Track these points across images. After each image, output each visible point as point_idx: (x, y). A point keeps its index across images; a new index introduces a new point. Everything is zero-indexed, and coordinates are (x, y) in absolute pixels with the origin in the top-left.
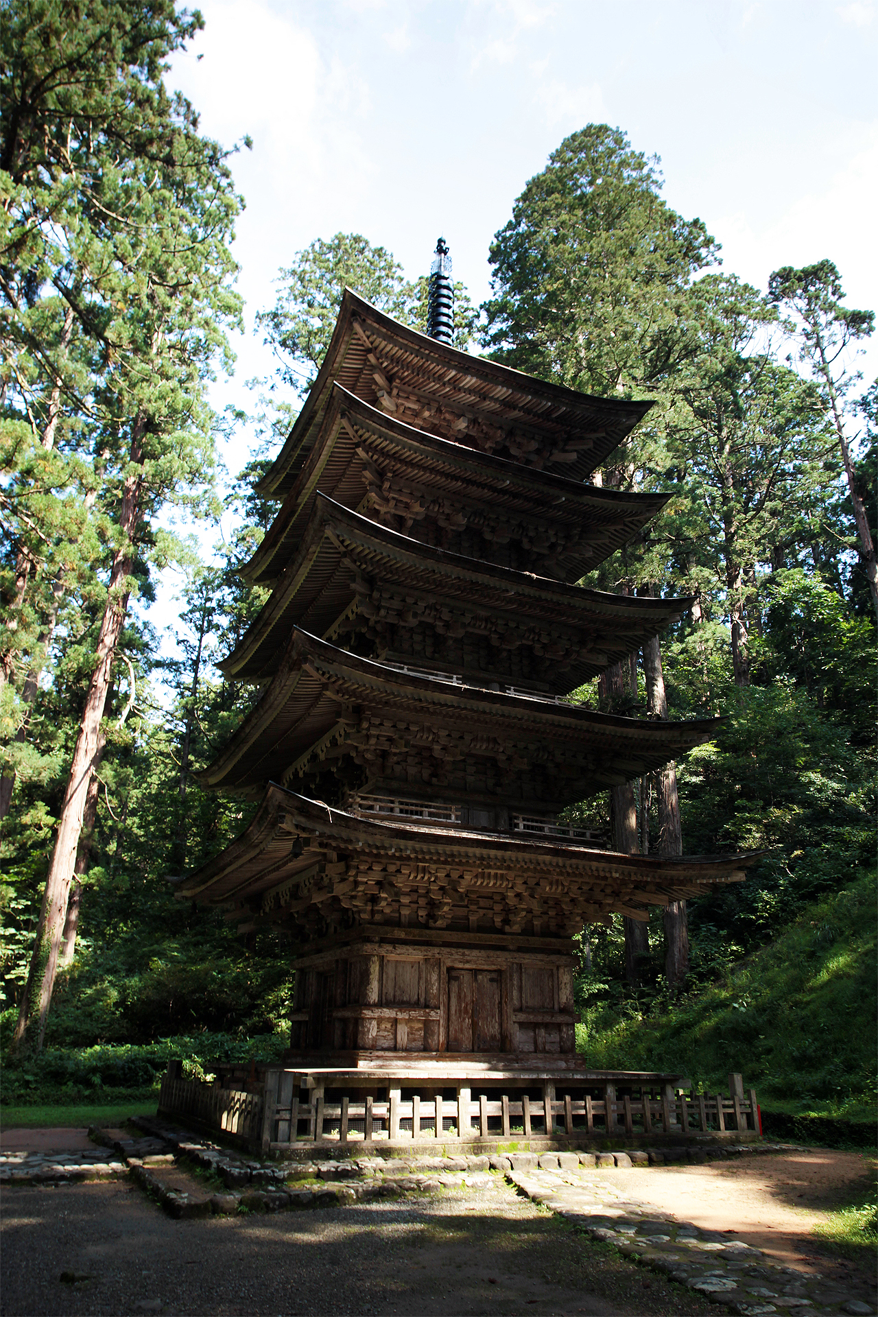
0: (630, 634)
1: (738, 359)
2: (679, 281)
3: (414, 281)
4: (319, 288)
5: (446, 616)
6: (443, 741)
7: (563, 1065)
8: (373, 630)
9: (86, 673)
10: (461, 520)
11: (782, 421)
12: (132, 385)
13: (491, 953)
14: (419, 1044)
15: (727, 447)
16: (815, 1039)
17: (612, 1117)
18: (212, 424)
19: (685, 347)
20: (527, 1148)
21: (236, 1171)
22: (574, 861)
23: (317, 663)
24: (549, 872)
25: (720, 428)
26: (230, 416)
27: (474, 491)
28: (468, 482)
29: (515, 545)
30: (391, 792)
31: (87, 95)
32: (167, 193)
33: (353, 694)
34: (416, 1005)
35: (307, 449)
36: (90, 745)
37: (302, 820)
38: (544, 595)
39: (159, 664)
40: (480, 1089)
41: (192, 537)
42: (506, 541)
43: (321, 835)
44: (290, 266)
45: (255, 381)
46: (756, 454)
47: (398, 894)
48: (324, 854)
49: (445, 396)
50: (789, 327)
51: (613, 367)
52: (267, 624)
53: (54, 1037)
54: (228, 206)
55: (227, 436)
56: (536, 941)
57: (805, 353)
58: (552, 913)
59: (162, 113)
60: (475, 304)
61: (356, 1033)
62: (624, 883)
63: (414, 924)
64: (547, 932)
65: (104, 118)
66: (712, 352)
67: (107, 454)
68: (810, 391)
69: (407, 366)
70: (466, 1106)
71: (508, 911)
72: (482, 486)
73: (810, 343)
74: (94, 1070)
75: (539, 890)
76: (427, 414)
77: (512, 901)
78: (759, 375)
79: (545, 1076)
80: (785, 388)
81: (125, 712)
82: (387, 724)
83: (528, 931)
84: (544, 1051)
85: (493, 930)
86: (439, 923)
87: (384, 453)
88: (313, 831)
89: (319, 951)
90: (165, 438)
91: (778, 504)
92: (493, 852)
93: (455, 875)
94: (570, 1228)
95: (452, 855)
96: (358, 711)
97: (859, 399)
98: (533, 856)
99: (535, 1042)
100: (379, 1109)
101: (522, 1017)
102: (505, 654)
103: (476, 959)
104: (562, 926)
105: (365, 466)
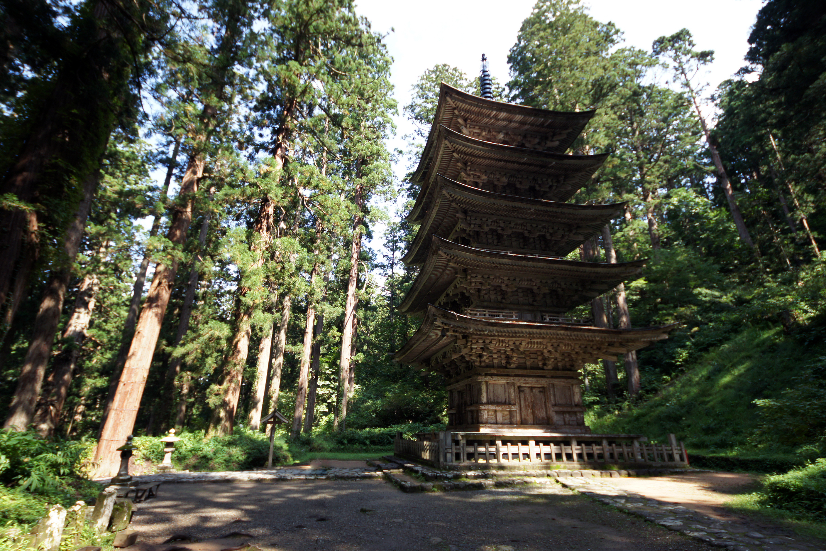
0: (594, 223)
1: (639, 87)
2: (604, 54)
3: (473, 80)
4: (429, 90)
5: (502, 225)
6: (506, 282)
7: (579, 431)
8: (469, 235)
9: (347, 271)
10: (505, 180)
11: (666, 115)
12: (355, 145)
13: (539, 379)
14: (508, 421)
15: (637, 133)
16: (714, 419)
17: (607, 455)
18: (389, 159)
19: (610, 86)
20: (565, 468)
21: (430, 474)
22: (576, 333)
23: (445, 250)
24: (563, 339)
25: (632, 123)
26: (396, 153)
27: (510, 165)
28: (506, 161)
29: (532, 189)
30: (484, 307)
31: (325, 23)
32: (361, 61)
33: (462, 263)
34: (505, 403)
35: (431, 159)
36: (351, 302)
37: (444, 320)
38: (548, 209)
39: (376, 266)
40: (538, 441)
41: (385, 207)
42: (527, 187)
43: (454, 326)
44: (416, 83)
45: (406, 136)
46: (654, 133)
47: (491, 352)
48: (456, 336)
49: (492, 124)
50: (665, 66)
51: (573, 101)
52: (420, 238)
53: (349, 425)
54: (387, 62)
55: (396, 162)
56: (560, 373)
57: (676, 78)
58: (567, 360)
59: (356, 24)
60: (502, 85)
61: (478, 416)
62: (602, 343)
63: (500, 367)
64: (565, 369)
65: (332, 32)
66: (624, 86)
67: (347, 178)
68: (680, 96)
69: (472, 113)
70: (532, 448)
71: (545, 359)
72: (514, 162)
73: (678, 72)
74: (366, 438)
75: (559, 348)
76: (484, 133)
77: (546, 354)
78: (651, 94)
79: (570, 435)
80: (667, 98)
81: (365, 286)
82: (479, 276)
83: (556, 368)
84: (569, 424)
85: (538, 368)
86: (512, 366)
87: (466, 154)
88: (449, 325)
89: (457, 381)
90: (370, 166)
91: (667, 157)
92: (535, 331)
93: (517, 343)
94: (590, 500)
95: (516, 333)
96: (465, 271)
97: (709, 97)
98: (555, 331)
99: (564, 420)
100: (493, 449)
101: (556, 409)
102: (532, 240)
103: (531, 382)
104: (572, 366)
105: (457, 161)
